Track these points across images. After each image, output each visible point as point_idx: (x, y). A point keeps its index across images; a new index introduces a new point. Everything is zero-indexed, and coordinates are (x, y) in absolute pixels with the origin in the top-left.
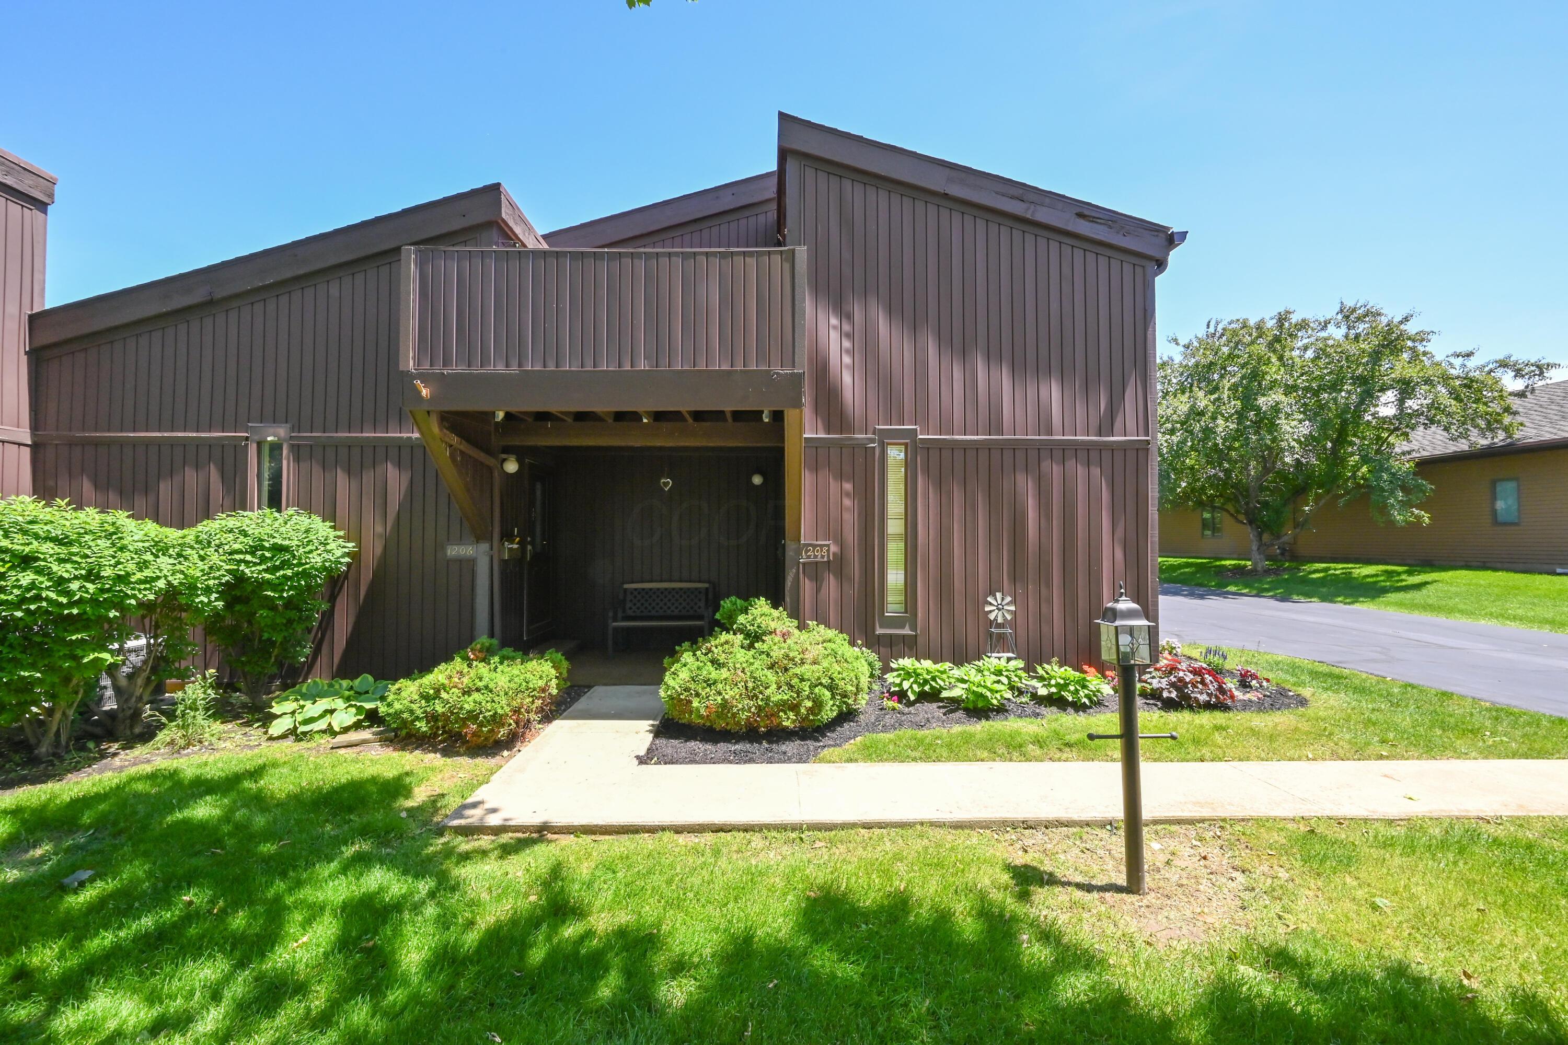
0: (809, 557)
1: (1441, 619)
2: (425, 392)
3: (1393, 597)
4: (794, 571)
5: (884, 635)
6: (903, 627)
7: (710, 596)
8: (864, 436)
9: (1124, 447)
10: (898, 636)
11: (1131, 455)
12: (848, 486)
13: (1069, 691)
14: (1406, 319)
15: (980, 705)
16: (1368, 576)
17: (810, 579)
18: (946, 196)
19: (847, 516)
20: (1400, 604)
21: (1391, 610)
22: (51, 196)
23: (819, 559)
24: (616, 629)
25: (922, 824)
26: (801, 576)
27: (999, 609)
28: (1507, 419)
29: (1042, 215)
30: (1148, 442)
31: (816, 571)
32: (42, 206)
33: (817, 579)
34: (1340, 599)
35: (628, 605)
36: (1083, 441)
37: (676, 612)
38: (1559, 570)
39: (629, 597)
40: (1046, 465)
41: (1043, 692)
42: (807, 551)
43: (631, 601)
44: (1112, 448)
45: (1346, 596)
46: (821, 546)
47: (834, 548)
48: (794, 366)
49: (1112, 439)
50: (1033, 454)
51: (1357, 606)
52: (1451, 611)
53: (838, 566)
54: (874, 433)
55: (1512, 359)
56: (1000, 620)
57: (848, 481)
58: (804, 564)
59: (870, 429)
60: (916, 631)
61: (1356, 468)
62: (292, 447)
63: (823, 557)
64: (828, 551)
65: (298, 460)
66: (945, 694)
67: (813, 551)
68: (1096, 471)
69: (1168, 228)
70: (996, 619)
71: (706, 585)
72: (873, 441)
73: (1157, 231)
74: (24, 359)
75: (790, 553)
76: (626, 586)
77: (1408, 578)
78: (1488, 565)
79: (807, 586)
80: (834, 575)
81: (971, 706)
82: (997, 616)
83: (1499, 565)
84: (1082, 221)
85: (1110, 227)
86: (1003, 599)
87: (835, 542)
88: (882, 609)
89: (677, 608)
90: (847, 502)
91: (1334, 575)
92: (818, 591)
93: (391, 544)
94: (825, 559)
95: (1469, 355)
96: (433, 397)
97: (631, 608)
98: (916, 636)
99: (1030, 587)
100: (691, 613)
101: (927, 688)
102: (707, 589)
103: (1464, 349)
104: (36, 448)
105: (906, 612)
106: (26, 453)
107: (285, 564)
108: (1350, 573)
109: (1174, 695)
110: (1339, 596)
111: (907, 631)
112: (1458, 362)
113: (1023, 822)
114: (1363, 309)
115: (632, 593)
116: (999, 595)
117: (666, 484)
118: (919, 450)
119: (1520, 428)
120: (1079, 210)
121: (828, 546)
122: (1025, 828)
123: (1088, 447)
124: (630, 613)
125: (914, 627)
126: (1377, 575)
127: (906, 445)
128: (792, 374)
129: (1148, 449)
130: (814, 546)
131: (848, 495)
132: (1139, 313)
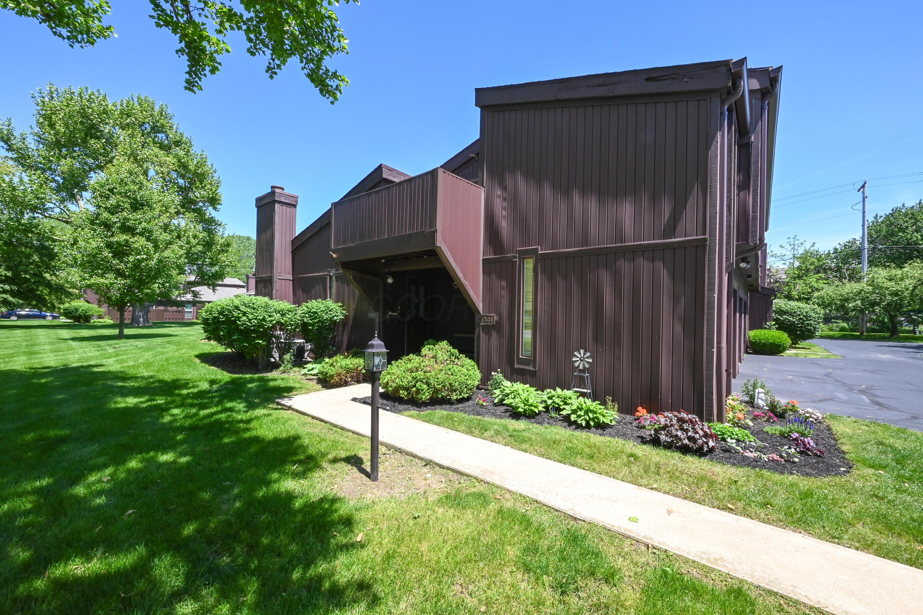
0: (485, 322)
2: (334, 256)
4: (478, 329)
5: (519, 369)
6: (529, 365)
8: (511, 255)
9: (682, 246)
10: (526, 370)
12: (504, 283)
17: (485, 334)
18: (558, 101)
19: (503, 300)
22: (297, 202)
23: (489, 324)
26: (481, 332)
27: (581, 360)
29: (620, 90)
30: (705, 240)
31: (488, 329)
32: (295, 206)
33: (489, 334)
36: (648, 244)
40: (620, 263)
41: (564, 412)
42: (484, 319)
44: (674, 247)
46: (491, 317)
47: (496, 318)
48: (433, 227)
49: (673, 240)
50: (611, 257)
53: (498, 327)
54: (517, 253)
56: (581, 367)
57: (504, 280)
58: (482, 326)
59: (515, 251)
60: (535, 368)
62: (336, 277)
63: (491, 322)
64: (493, 319)
65: (337, 281)
67: (487, 319)
68: (659, 265)
69: (728, 61)
70: (578, 366)
72: (516, 257)
73: (719, 66)
74: (291, 254)
75: (476, 320)
79: (483, 337)
80: (496, 332)
84: (650, 83)
85: (673, 79)
86: (585, 354)
87: (497, 315)
88: (518, 354)
90: (503, 293)
92: (489, 340)
93: (356, 310)
94: (492, 324)
96: (338, 257)
98: (536, 371)
99: (607, 347)
104: (293, 281)
105: (531, 357)
106: (291, 282)
107: (315, 318)
111: (531, 368)
116: (582, 351)
118: (540, 260)
120: (647, 76)
121: (493, 316)
125: (534, 366)
127: (534, 258)
128: (431, 232)
129: (705, 245)
130: (487, 316)
131: (503, 288)
132: (702, 137)
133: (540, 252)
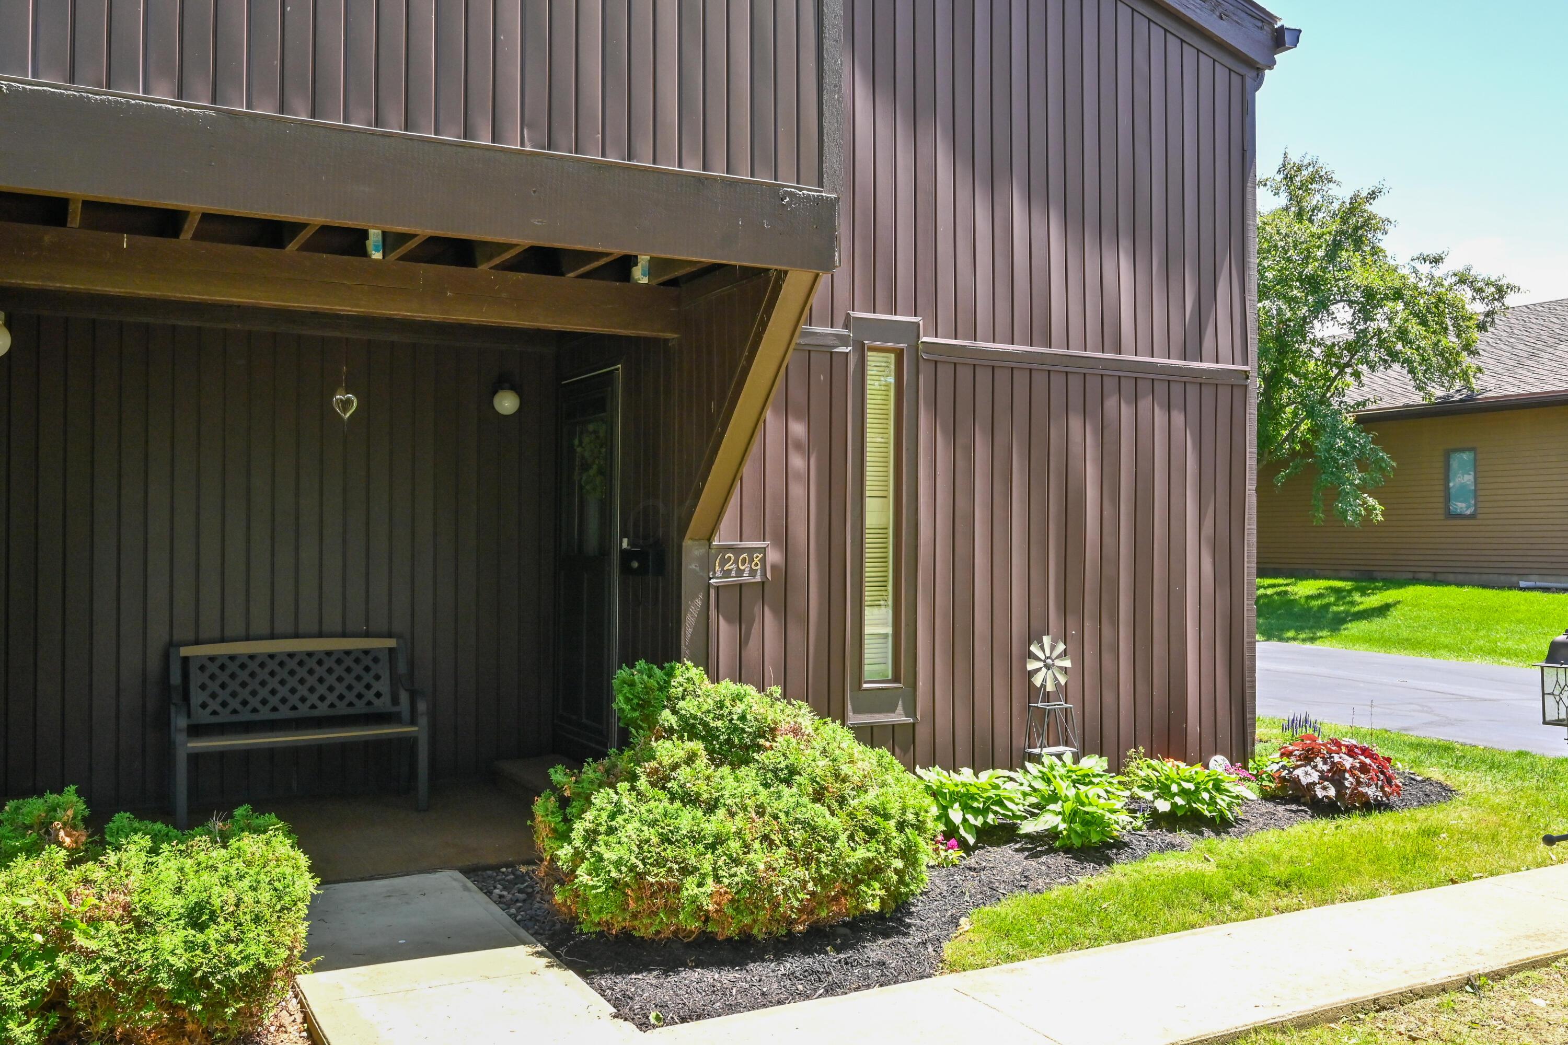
0: (727, 574)
1: (1426, 659)
3: (1355, 628)
4: (699, 602)
6: (892, 709)
7: (402, 668)
8: (828, 330)
9: (1213, 381)
10: (883, 727)
11: (1224, 393)
12: (798, 429)
13: (1202, 801)
14: (1372, 195)
15: (1095, 838)
16: (1309, 598)
17: (729, 620)
19: (797, 491)
20: (1368, 640)
21: (1362, 651)
23: (746, 578)
24: (195, 759)
25: (1256, 1031)
26: (713, 612)
27: (1048, 667)
28: (1466, 360)
30: (1246, 375)
31: (739, 602)
33: (741, 619)
34: (1291, 634)
35: (197, 696)
36: (1163, 366)
37: (323, 709)
38: (1522, 584)
39: (196, 678)
40: (1111, 403)
41: (1163, 806)
42: (724, 562)
43: (203, 687)
44: (1201, 380)
45: (1299, 629)
46: (751, 551)
47: (774, 556)
48: (821, 184)
49: (1198, 365)
50: (1093, 384)
51: (1318, 646)
52: (1434, 647)
53: (779, 591)
54: (846, 326)
55: (1471, 273)
56: (1050, 687)
57: (798, 418)
58: (718, 588)
59: (840, 319)
60: (914, 715)
61: (1294, 423)
63: (753, 573)
64: (763, 561)
66: (1028, 827)
67: (736, 562)
68: (1178, 418)
70: (1043, 686)
71: (391, 643)
72: (844, 340)
73: (1262, 20)
75: (691, 565)
76: (185, 651)
77: (1364, 599)
78: (1440, 577)
80: (775, 611)
81: (1077, 843)
82: (1045, 680)
83: (1451, 577)
86: (1053, 648)
87: (776, 542)
88: (859, 678)
89: (322, 698)
90: (797, 462)
91: (1266, 596)
92: (742, 643)
94: (758, 579)
95: (1437, 261)
97: (204, 706)
98: (914, 724)
99: (1087, 624)
100: (360, 708)
101: (991, 818)
102: (391, 650)
103: (1433, 251)
105: (896, 679)
108: (1286, 593)
109: (1332, 792)
110: (1288, 630)
111: (899, 717)
112: (1424, 268)
113: (1375, 1001)
114: (1310, 169)
115: (202, 668)
116: (1046, 640)
117: (346, 404)
118: (921, 362)
119: (1478, 375)
121: (763, 550)
122: (1377, 1011)
123: (1170, 376)
124: (204, 717)
125: (911, 710)
126: (1320, 596)
127: (899, 354)
128: (819, 201)
129: (1246, 386)
130: (737, 551)
131: (798, 446)
132: (1236, 154)
133: (925, 339)
